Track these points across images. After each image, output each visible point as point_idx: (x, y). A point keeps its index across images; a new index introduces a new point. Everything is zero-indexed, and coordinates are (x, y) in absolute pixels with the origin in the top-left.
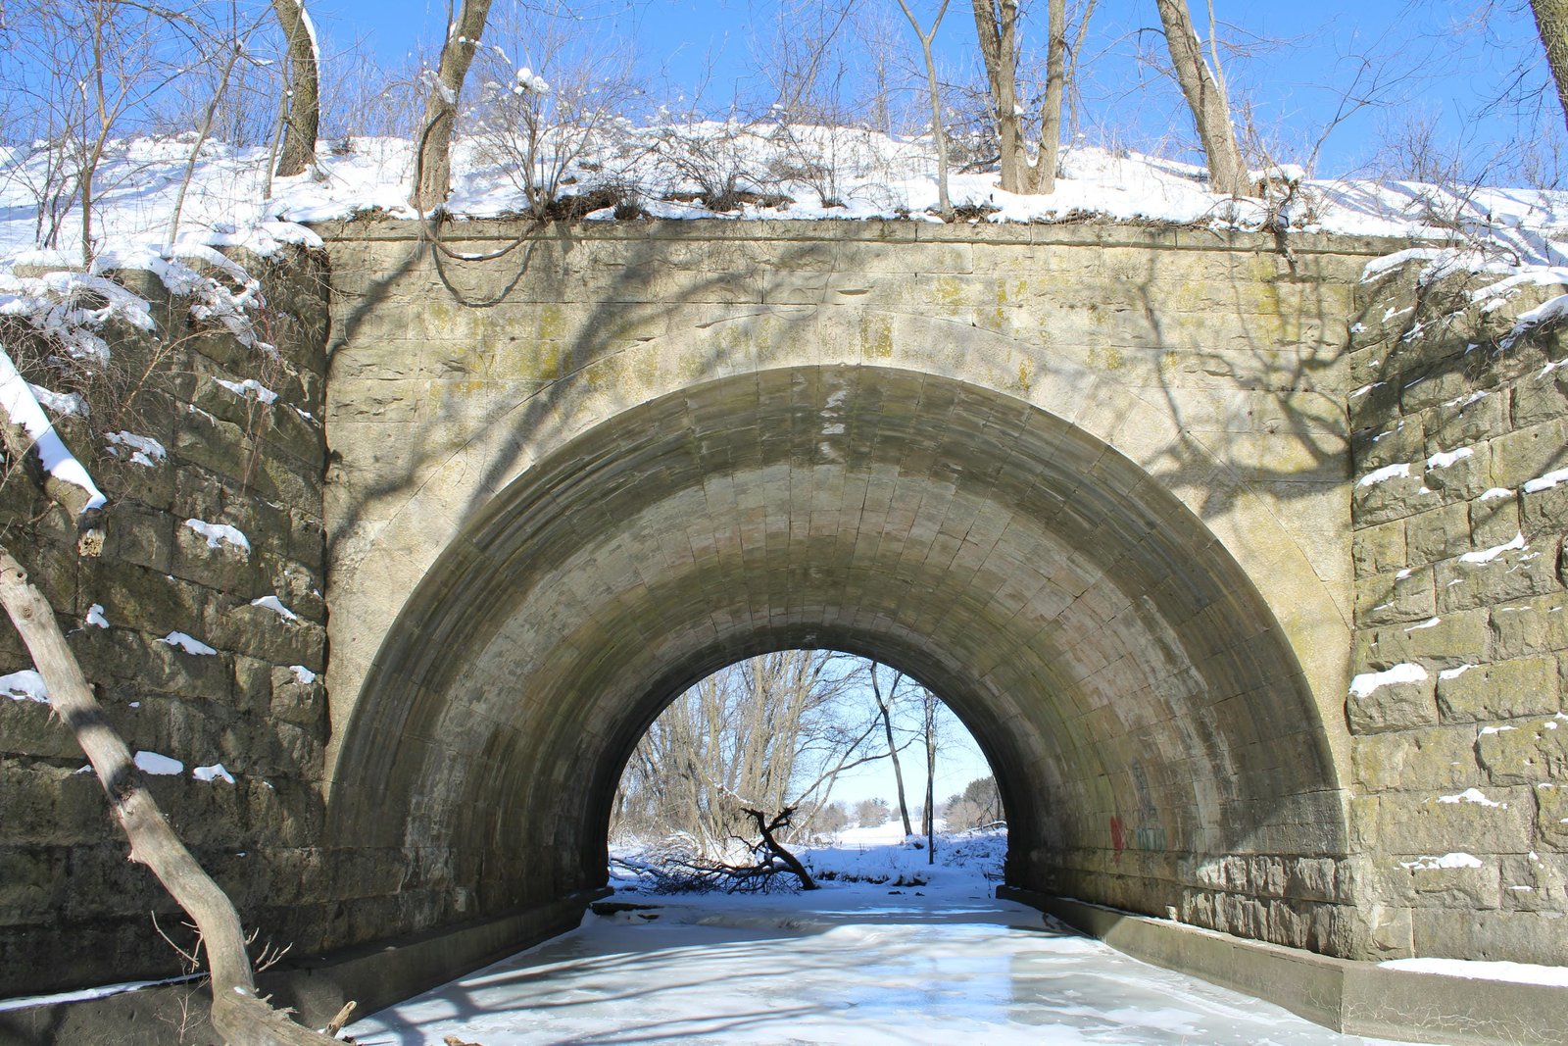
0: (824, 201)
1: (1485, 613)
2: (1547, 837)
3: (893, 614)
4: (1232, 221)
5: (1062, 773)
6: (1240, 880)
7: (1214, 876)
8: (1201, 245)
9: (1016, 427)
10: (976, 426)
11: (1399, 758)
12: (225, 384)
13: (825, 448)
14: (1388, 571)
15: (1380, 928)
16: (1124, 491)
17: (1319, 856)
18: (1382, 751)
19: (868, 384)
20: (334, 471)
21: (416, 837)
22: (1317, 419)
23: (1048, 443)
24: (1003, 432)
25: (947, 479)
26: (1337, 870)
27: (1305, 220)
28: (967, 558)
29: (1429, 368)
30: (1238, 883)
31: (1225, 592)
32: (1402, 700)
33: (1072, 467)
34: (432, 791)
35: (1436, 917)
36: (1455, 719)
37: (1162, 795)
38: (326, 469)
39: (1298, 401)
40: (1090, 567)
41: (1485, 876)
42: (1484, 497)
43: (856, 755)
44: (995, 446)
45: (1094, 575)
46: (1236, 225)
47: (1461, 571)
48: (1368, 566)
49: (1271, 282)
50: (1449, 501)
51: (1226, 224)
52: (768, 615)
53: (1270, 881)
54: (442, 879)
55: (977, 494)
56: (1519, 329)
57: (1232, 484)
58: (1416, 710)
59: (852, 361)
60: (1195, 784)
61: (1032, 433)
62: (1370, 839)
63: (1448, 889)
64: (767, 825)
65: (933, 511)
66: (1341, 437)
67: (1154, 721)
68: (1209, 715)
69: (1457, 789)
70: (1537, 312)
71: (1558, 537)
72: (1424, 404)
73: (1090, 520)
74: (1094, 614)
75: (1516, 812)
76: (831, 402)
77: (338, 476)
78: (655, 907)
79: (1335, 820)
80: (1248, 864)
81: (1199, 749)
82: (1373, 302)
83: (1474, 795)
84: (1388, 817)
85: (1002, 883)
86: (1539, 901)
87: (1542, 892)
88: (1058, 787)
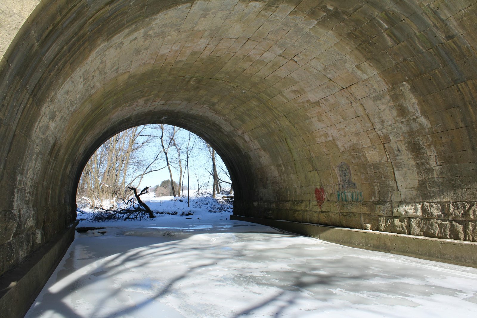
3: (212, 106)
5: (280, 172)
7: (410, 211)
21: (19, 202)
25: (316, 17)
28: (283, 71)
30: (435, 214)
34: (27, 173)
37: (363, 177)
40: (370, 69)
54: (32, 227)
55: (326, 27)
60: (396, 172)
64: (138, 194)
65: (288, 40)
68: (425, 140)
73: (396, 39)
74: (351, 96)
78: (103, 228)
81: (406, 156)
85: (232, 214)
88: (275, 177)
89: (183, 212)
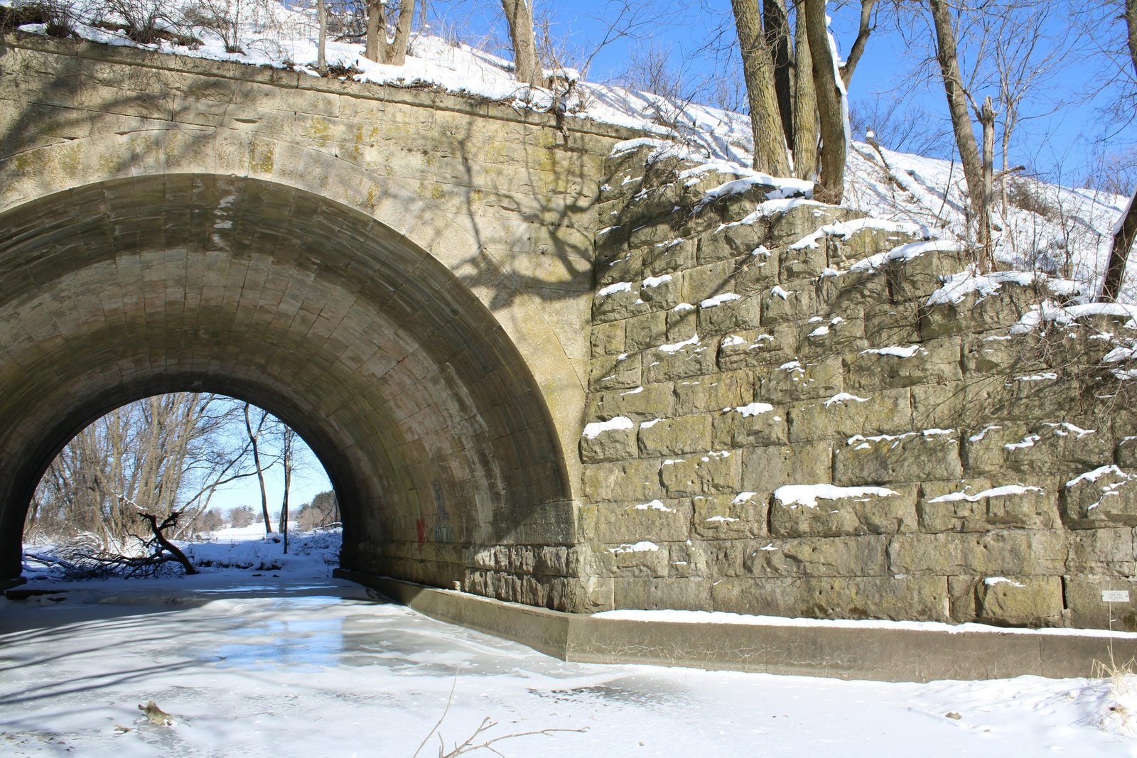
0: (227, 47)
1: (671, 385)
2: (698, 531)
3: (263, 368)
4: (528, 102)
5: (383, 487)
6: (504, 562)
7: (487, 559)
8: (505, 117)
9: (362, 234)
10: (333, 231)
11: (612, 479)
13: (216, 238)
14: (613, 354)
15: (594, 591)
16: (438, 287)
17: (557, 545)
18: (602, 475)
19: (252, 192)
22: (574, 247)
23: (384, 248)
24: (353, 238)
25: (308, 269)
26: (568, 555)
27: (578, 109)
28: (320, 329)
29: (649, 219)
30: (503, 564)
31: (504, 363)
32: (616, 441)
33: (401, 267)
35: (629, 583)
36: (648, 454)
37: (453, 503)
39: (561, 233)
40: (410, 340)
41: (660, 556)
42: (677, 309)
43: (230, 473)
44: (346, 247)
45: (412, 346)
46: (530, 105)
47: (658, 357)
48: (600, 350)
49: (551, 148)
50: (655, 310)
51: (523, 104)
52: (165, 364)
53: (524, 562)
55: (330, 281)
56: (706, 200)
57: (513, 288)
58: (625, 448)
59: (241, 173)
60: (476, 496)
61: (373, 240)
62: (590, 533)
63: (637, 565)
64: (158, 526)
65: (297, 292)
66: (589, 260)
67: (450, 451)
68: (488, 449)
69: (647, 500)
70: (717, 190)
71: (719, 338)
72: (645, 243)
73: (412, 307)
74: (411, 374)
75: (681, 515)
76: (223, 203)
78: (63, 591)
79: (568, 521)
80: (509, 551)
81: (480, 472)
82: (616, 172)
83: (657, 504)
84: (603, 519)
85: (337, 567)
86: (691, 571)
87: (693, 565)
88: (380, 498)
89: (262, 564)
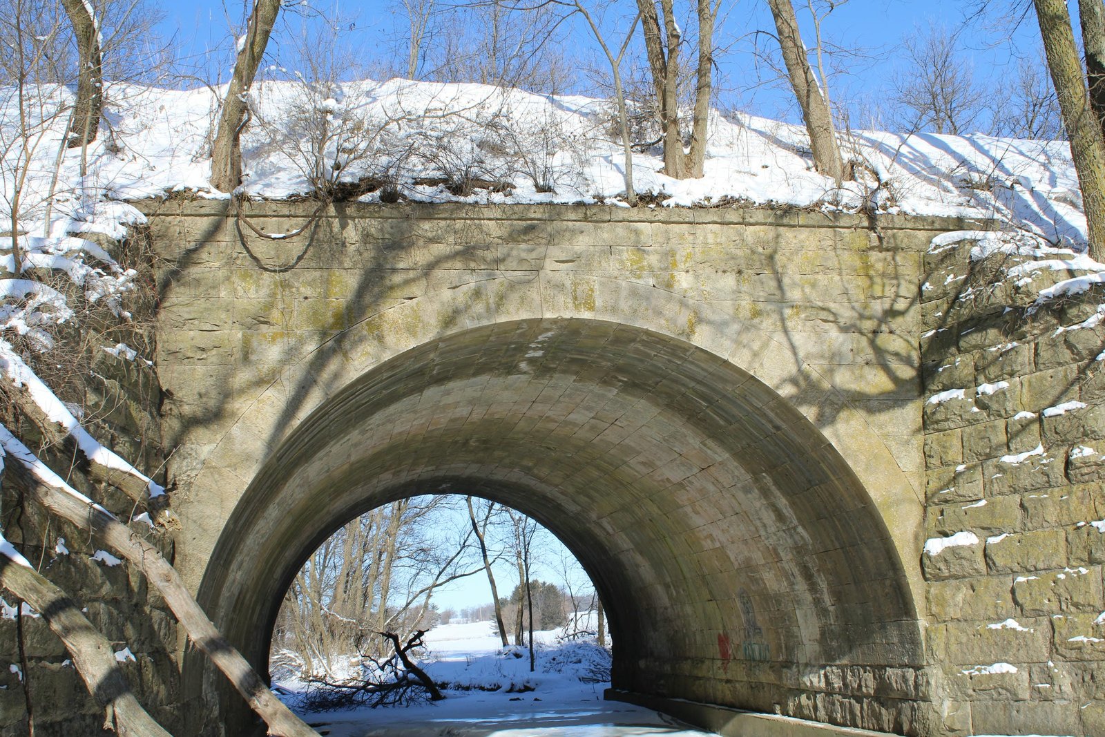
0: (536, 186)
1: (1017, 498)
2: (1060, 651)
3: (527, 471)
4: (837, 205)
5: (670, 598)
6: (837, 684)
7: (815, 680)
8: (816, 224)
9: (680, 358)
10: (648, 355)
11: (960, 598)
12: (108, 350)
13: (523, 365)
14: (949, 465)
15: (949, 716)
16: (759, 405)
17: (901, 666)
18: (948, 593)
19: (573, 329)
20: (167, 406)
22: (897, 354)
23: (703, 369)
24: (669, 361)
25: (614, 386)
26: (916, 677)
27: (889, 203)
28: (611, 436)
29: (979, 323)
30: (836, 686)
31: (833, 478)
32: (961, 558)
33: (720, 386)
35: (987, 707)
36: (998, 571)
37: (767, 618)
38: (161, 403)
39: (885, 340)
40: (719, 450)
41: (1020, 679)
42: (1017, 417)
44: (660, 368)
45: (721, 455)
46: (840, 208)
47: (1001, 468)
48: (935, 461)
49: (864, 252)
50: (992, 418)
51: (832, 208)
52: (423, 471)
53: (863, 684)
54: (217, 718)
55: (634, 396)
56: (1041, 301)
57: (840, 403)
58: (971, 565)
59: (567, 315)
60: (797, 612)
61: (692, 363)
62: (941, 654)
63: (995, 688)
64: (402, 648)
65: (594, 405)
66: (912, 366)
67: (763, 562)
68: (813, 563)
69: (1000, 619)
70: (1052, 290)
71: (1065, 448)
72: (975, 347)
73: (726, 420)
74: (716, 482)
75: (1039, 635)
76: (540, 338)
77: (171, 409)
79: (914, 641)
80: (843, 672)
81: (801, 586)
82: (937, 269)
83: (1011, 623)
84: (953, 640)
85: (609, 685)
86: (1055, 694)
87: (1057, 688)
88: (666, 608)
